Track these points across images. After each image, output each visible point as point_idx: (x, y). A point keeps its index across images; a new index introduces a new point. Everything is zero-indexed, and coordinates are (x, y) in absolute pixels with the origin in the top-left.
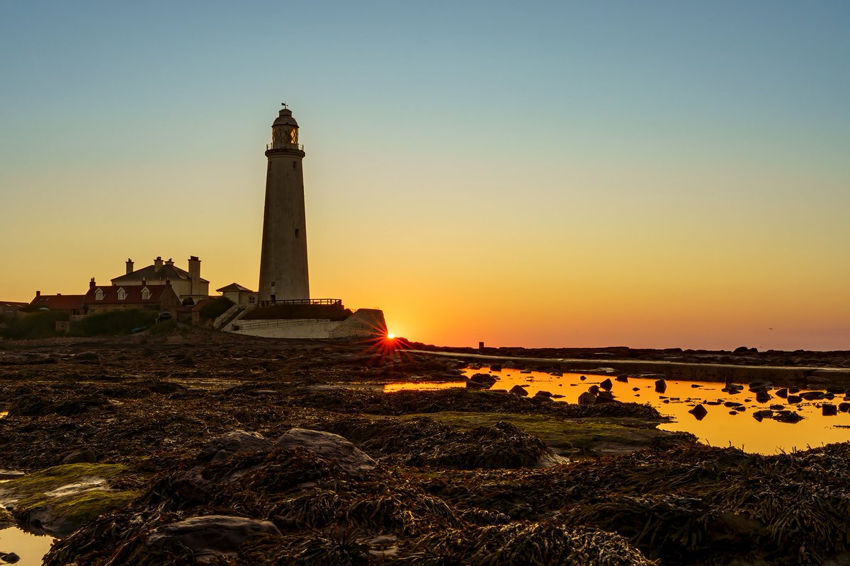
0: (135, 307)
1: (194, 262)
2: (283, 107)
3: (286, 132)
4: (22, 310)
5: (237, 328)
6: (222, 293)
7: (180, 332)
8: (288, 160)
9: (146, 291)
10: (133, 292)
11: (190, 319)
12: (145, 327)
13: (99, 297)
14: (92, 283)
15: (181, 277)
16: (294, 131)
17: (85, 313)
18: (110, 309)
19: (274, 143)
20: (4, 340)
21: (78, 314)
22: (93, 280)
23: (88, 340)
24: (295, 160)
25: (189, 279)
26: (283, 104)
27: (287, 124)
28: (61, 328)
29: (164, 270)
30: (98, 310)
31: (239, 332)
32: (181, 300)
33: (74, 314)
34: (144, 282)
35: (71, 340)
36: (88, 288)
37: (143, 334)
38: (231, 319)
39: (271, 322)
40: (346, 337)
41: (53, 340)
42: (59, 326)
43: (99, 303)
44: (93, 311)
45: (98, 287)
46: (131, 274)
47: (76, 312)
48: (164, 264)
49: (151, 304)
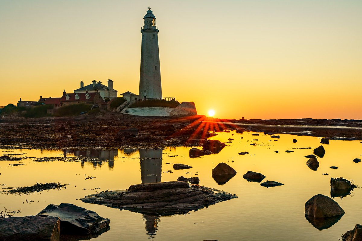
0: (83, 102)
1: (110, 82)
2: (149, 9)
3: (150, 21)
4: (33, 105)
5: (127, 112)
6: (123, 96)
7: (101, 114)
8: (151, 34)
9: (87, 95)
10: (82, 96)
11: (107, 108)
12: (86, 112)
13: (67, 98)
14: (64, 92)
15: (104, 89)
16: (154, 20)
17: (61, 106)
18: (72, 103)
19: (145, 26)
20: (25, 118)
21: (58, 106)
22: (64, 91)
23: (61, 118)
24: (154, 34)
25: (108, 90)
26: (148, 8)
27: (150, 17)
28: (50, 112)
29: (97, 86)
30: (67, 104)
31: (128, 113)
32: (104, 100)
33: (57, 106)
34: (87, 92)
35: (54, 118)
36: (63, 94)
37: (85, 115)
38: (124, 107)
39: (142, 109)
40: (177, 115)
41: (46, 118)
42: (49, 112)
43: (68, 101)
44: (65, 105)
45: (66, 94)
46: (82, 88)
47: (57, 105)
48: (97, 83)
49: (90, 101)
